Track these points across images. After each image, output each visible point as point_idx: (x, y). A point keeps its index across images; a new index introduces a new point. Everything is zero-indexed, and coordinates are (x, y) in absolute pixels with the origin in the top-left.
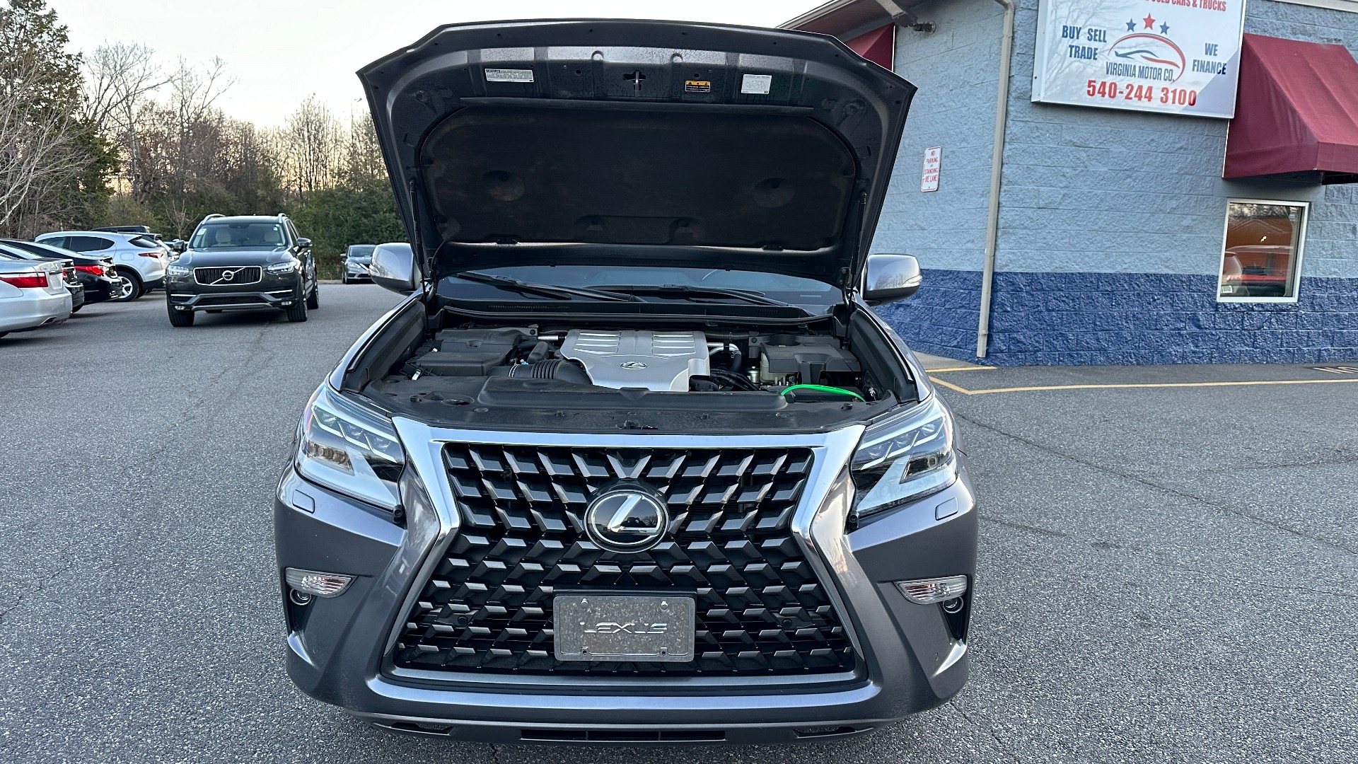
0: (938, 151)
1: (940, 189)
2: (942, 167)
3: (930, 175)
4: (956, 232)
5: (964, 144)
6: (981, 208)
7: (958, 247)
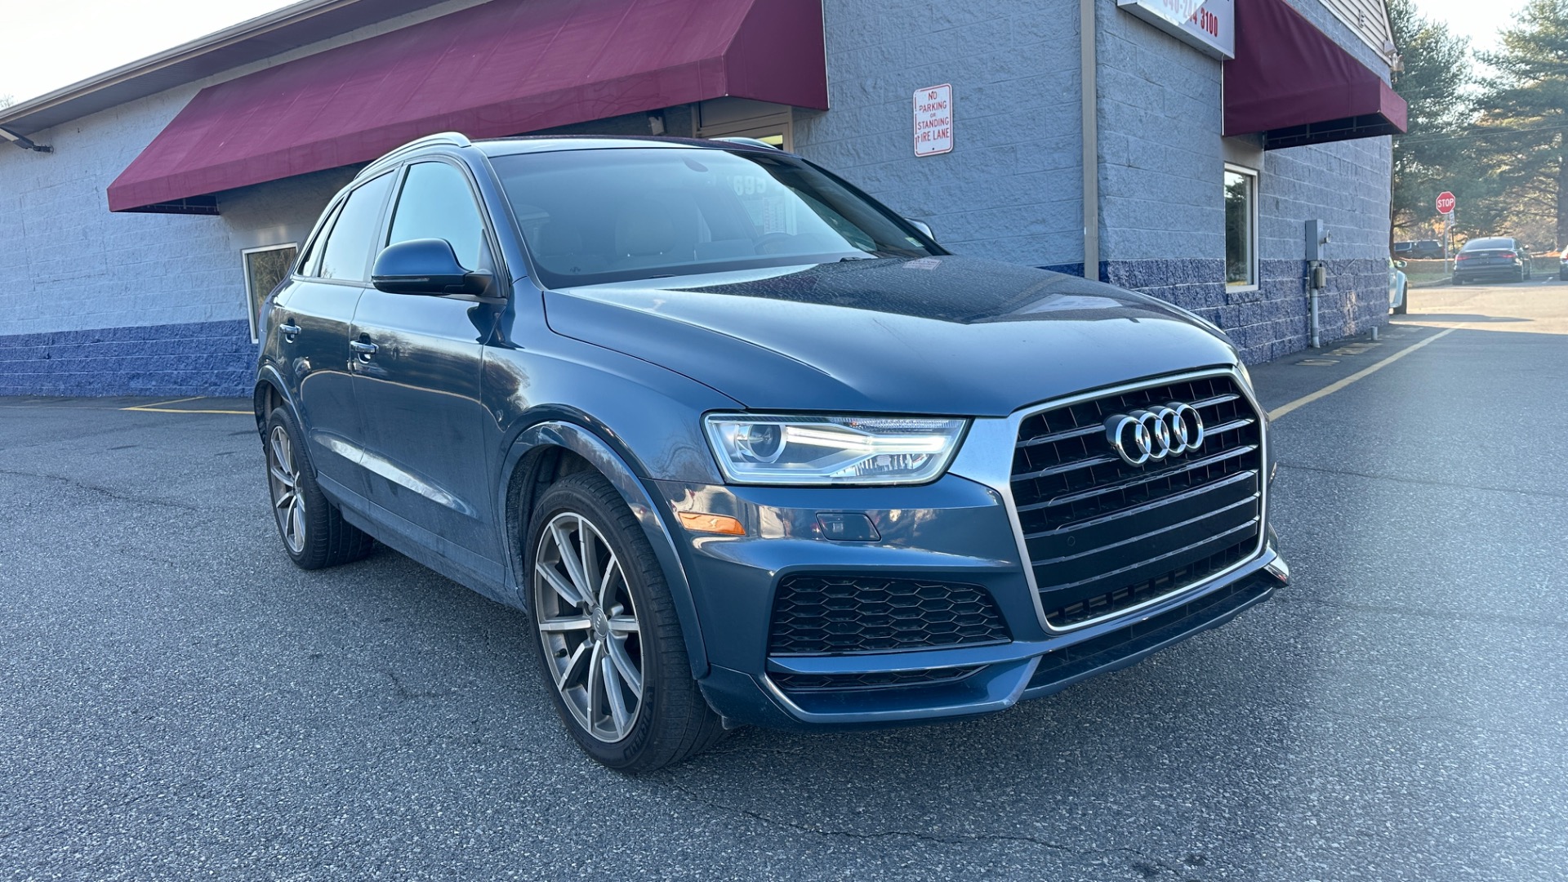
0: (944, 93)
1: (956, 149)
2: (956, 115)
3: (931, 129)
4: (1003, 211)
5: (1004, 76)
6: (1056, 168)
7: (1010, 234)
